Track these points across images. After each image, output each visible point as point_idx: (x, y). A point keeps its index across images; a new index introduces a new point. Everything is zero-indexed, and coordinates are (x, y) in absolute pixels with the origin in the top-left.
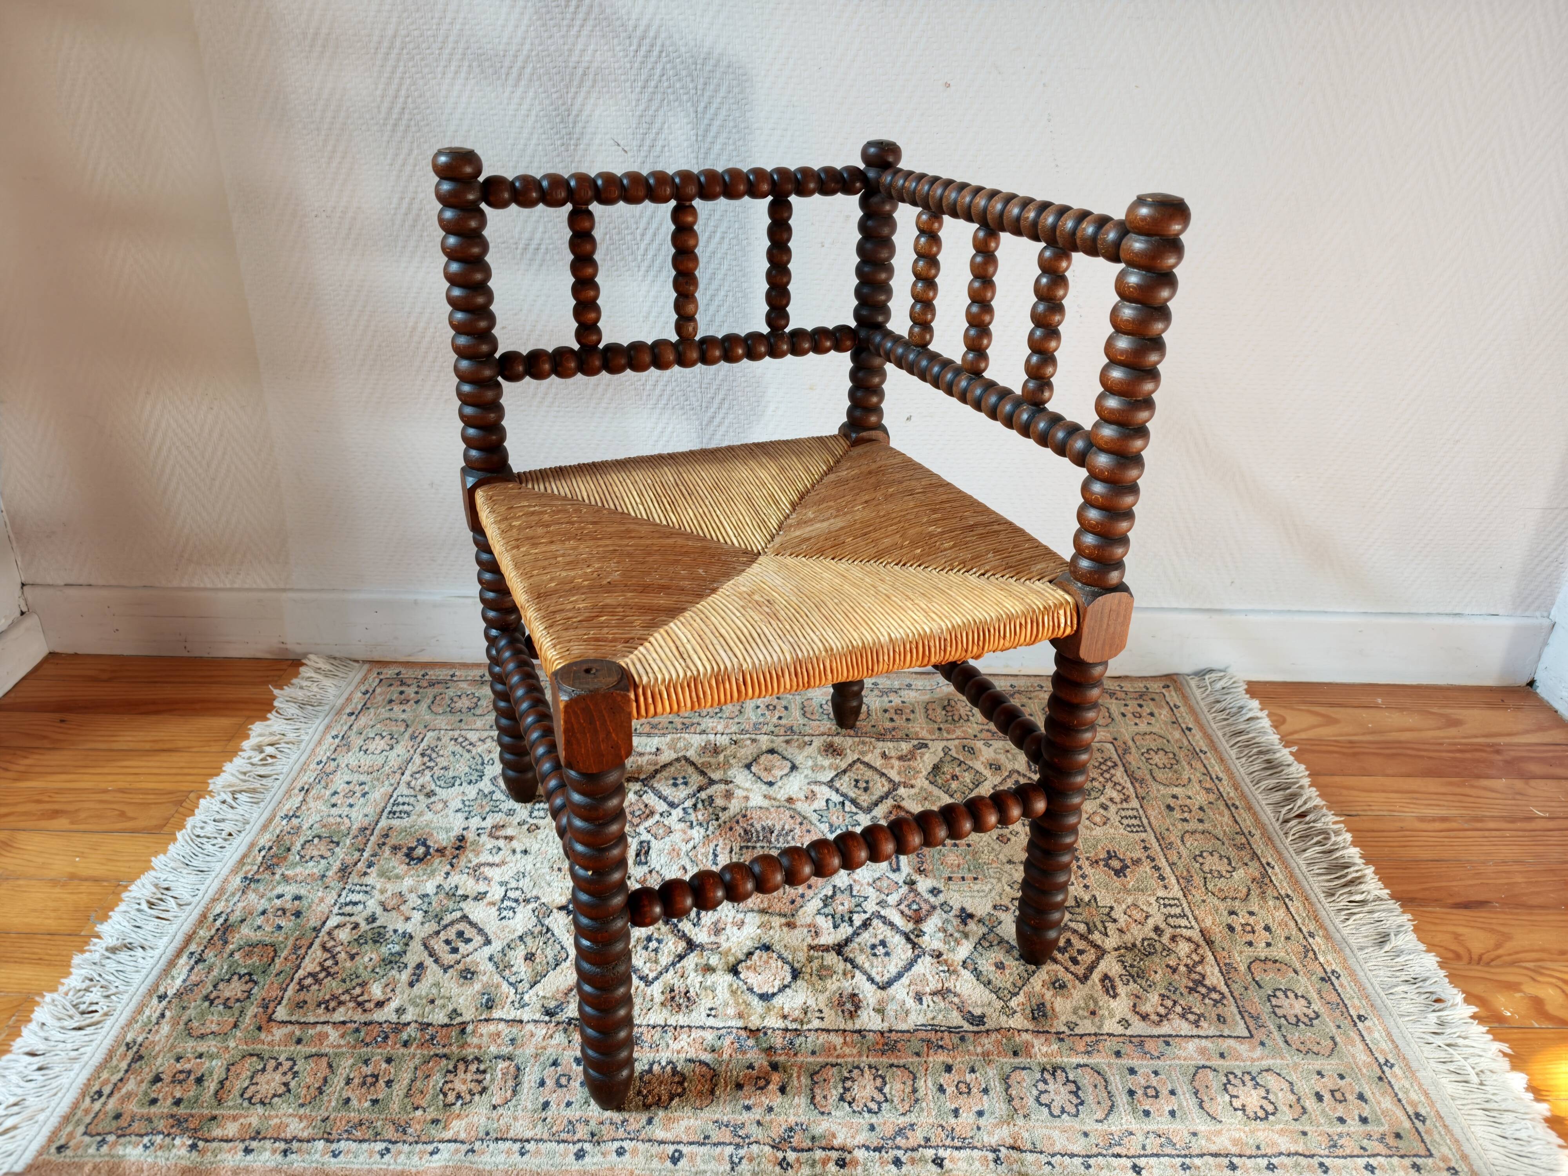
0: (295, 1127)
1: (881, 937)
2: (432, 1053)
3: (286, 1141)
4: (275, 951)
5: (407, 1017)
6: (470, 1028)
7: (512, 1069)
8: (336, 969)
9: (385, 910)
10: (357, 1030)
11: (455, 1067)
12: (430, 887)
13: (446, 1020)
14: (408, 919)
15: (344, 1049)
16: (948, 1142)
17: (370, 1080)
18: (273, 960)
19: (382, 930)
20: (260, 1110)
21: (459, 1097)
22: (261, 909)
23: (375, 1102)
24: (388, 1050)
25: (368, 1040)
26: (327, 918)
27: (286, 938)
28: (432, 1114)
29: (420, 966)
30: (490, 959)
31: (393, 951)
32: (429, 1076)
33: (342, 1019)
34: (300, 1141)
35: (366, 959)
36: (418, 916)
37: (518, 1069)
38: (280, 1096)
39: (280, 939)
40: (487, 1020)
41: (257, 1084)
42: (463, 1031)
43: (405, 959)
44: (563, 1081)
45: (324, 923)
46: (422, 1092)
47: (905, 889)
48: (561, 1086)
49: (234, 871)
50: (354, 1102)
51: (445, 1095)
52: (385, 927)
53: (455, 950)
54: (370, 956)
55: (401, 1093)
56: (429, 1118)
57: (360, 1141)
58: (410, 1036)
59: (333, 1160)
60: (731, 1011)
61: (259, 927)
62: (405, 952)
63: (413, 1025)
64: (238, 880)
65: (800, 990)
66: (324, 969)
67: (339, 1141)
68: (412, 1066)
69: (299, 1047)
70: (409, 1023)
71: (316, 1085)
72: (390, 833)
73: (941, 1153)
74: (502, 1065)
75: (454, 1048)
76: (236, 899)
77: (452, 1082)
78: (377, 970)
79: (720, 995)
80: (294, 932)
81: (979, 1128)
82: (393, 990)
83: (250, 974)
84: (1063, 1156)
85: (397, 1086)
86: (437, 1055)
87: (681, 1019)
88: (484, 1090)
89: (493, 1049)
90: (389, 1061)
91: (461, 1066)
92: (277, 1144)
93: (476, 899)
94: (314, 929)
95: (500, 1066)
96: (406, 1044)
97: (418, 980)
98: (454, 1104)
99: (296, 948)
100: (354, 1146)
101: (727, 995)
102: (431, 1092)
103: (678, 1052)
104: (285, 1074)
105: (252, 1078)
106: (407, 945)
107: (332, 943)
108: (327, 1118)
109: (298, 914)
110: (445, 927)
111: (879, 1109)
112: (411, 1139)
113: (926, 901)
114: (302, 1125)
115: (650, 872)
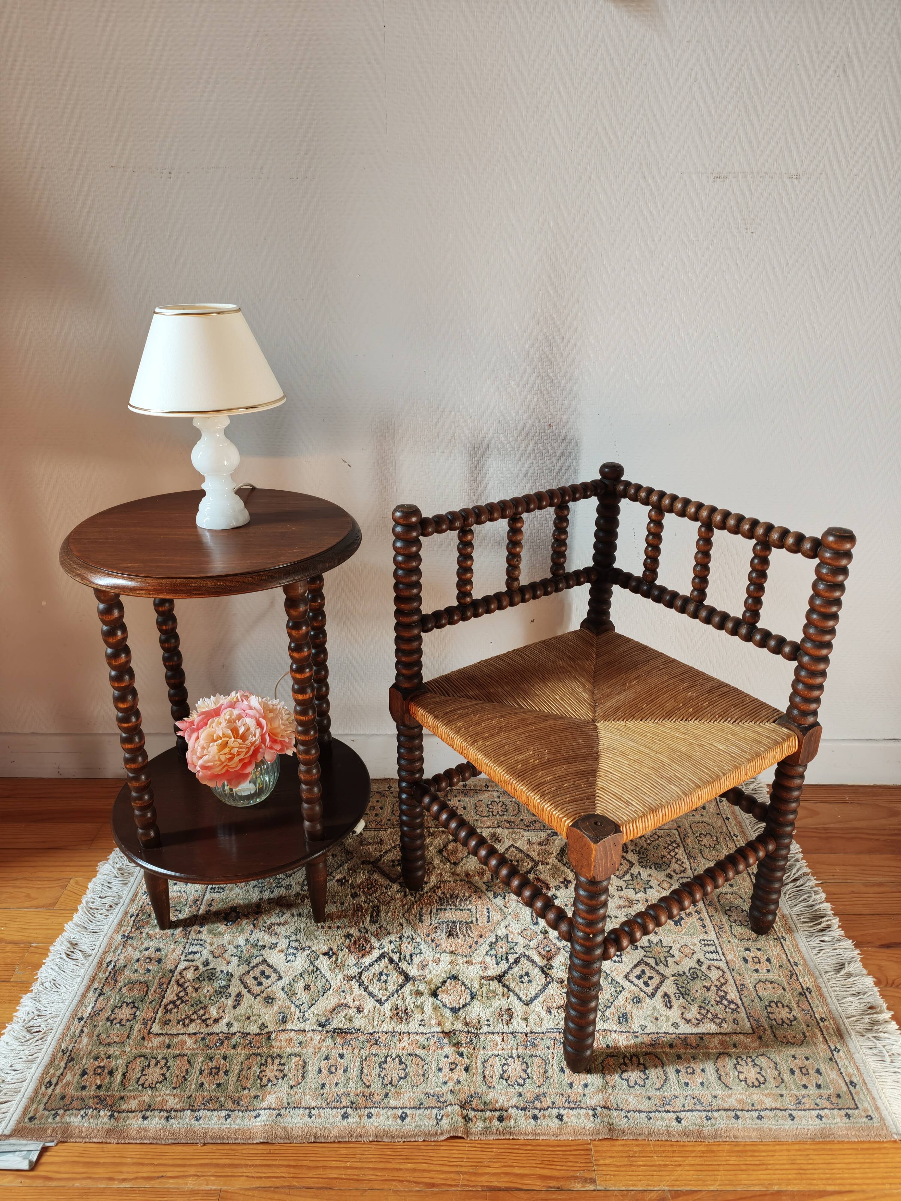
0: (172, 1102)
1: (525, 970)
2: (251, 1053)
3: (167, 1111)
4: (147, 986)
5: (234, 1029)
6: (273, 1036)
7: (301, 1063)
8: (187, 998)
9: (214, 957)
10: (204, 1039)
11: (266, 1062)
12: (241, 941)
13: (258, 1031)
14: (229, 963)
15: (197, 1051)
16: (566, 1105)
17: (214, 1071)
18: (147, 993)
19: (213, 971)
20: (150, 1092)
21: (269, 1080)
22: (136, 958)
23: (219, 1085)
24: (222, 1051)
25: (211, 1045)
26: (178, 963)
27: (154, 978)
28: (254, 1092)
29: (239, 995)
30: (283, 989)
31: (221, 985)
32: (250, 1068)
33: (194, 1031)
34: (175, 1111)
35: (205, 991)
36: (235, 961)
37: (305, 1062)
38: (161, 1082)
39: (150, 978)
40: (283, 1031)
41: (146, 1075)
42: (269, 1038)
43: (229, 991)
44: (333, 1069)
45: (177, 966)
46: (247, 1078)
47: (541, 936)
48: (332, 1073)
49: (117, 931)
50: (206, 1085)
51: (261, 1080)
52: (215, 969)
53: (260, 984)
54: (207, 989)
55: (234, 1079)
56: (252, 1095)
57: (212, 1111)
58: (237, 1042)
59: (196, 1122)
60: (433, 1022)
61: (136, 970)
62: (229, 986)
63: (238, 1034)
64: (119, 937)
65: (475, 1007)
66: (179, 998)
67: (199, 1110)
68: (239, 1061)
69: (169, 1050)
70: (235, 1033)
71: (182, 1075)
72: (213, 904)
73: (562, 1112)
74: (294, 1059)
75: (265, 1049)
76: (119, 951)
77: (264, 1071)
78: (213, 998)
79: (426, 1011)
80: (158, 972)
81: (584, 1095)
82: (223, 1011)
83: (133, 1003)
84: (635, 1112)
85: (231, 1075)
86: (254, 1054)
87: (403, 1028)
88: (285, 1076)
89: (289, 1050)
90: (225, 1058)
91: (270, 1060)
92: (162, 1113)
93: (270, 948)
94: (171, 971)
95: (293, 1060)
96: (234, 1047)
97: (238, 1004)
98: (267, 1085)
99: (160, 984)
100: (208, 1113)
101: (431, 1011)
102: (252, 1078)
103: (403, 1049)
104: (162, 1068)
105: (142, 1071)
106: (230, 980)
107: (182, 980)
108: (191, 1096)
109: (159, 961)
110: (253, 968)
111: (524, 1083)
112: (243, 1109)
113: (555, 945)
114: (176, 1101)
115: (380, 928)
